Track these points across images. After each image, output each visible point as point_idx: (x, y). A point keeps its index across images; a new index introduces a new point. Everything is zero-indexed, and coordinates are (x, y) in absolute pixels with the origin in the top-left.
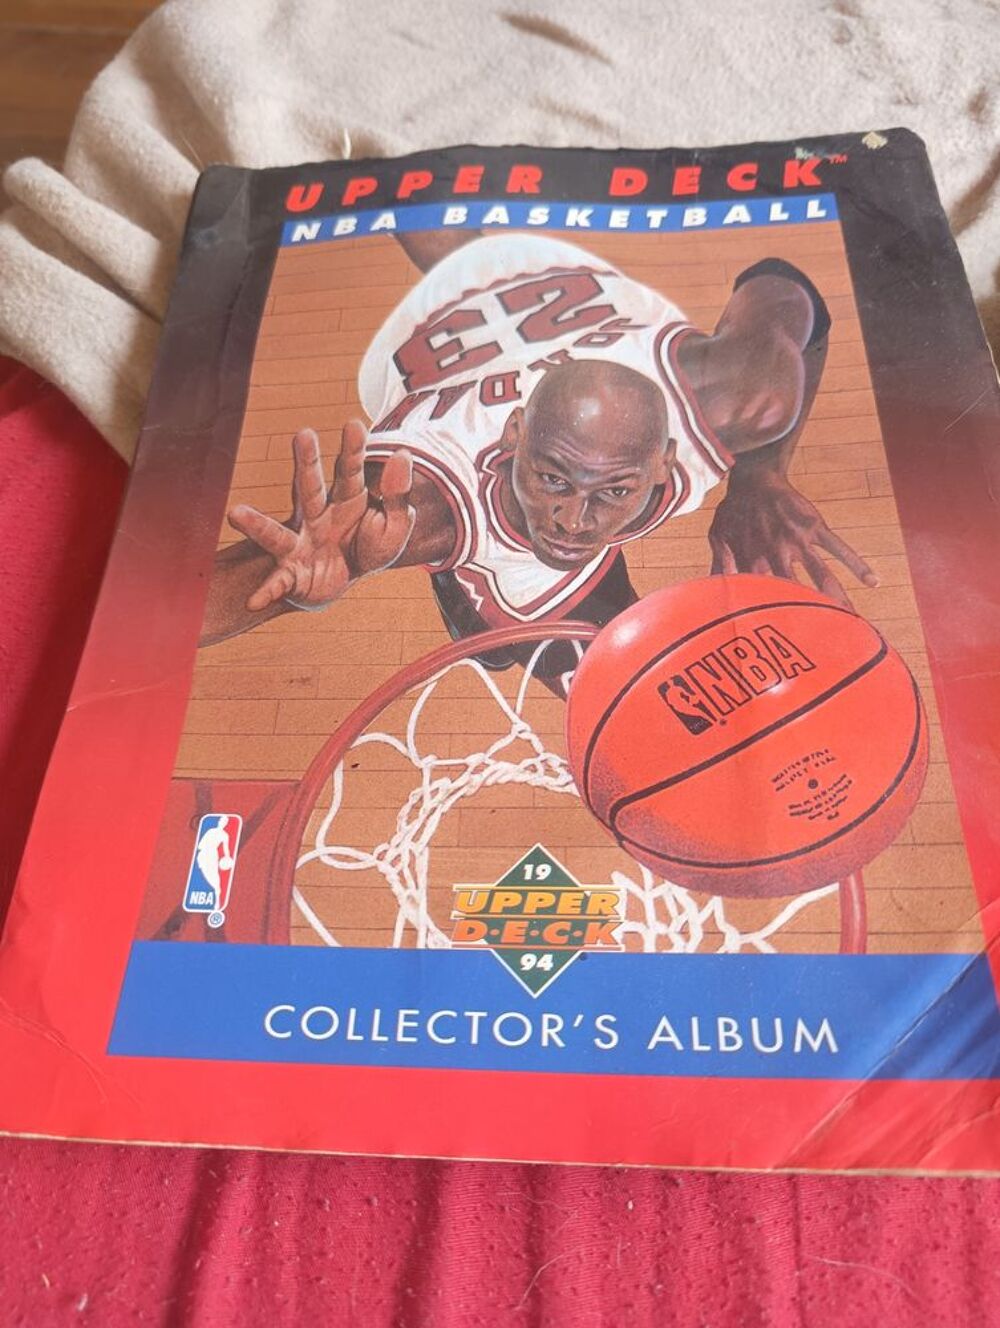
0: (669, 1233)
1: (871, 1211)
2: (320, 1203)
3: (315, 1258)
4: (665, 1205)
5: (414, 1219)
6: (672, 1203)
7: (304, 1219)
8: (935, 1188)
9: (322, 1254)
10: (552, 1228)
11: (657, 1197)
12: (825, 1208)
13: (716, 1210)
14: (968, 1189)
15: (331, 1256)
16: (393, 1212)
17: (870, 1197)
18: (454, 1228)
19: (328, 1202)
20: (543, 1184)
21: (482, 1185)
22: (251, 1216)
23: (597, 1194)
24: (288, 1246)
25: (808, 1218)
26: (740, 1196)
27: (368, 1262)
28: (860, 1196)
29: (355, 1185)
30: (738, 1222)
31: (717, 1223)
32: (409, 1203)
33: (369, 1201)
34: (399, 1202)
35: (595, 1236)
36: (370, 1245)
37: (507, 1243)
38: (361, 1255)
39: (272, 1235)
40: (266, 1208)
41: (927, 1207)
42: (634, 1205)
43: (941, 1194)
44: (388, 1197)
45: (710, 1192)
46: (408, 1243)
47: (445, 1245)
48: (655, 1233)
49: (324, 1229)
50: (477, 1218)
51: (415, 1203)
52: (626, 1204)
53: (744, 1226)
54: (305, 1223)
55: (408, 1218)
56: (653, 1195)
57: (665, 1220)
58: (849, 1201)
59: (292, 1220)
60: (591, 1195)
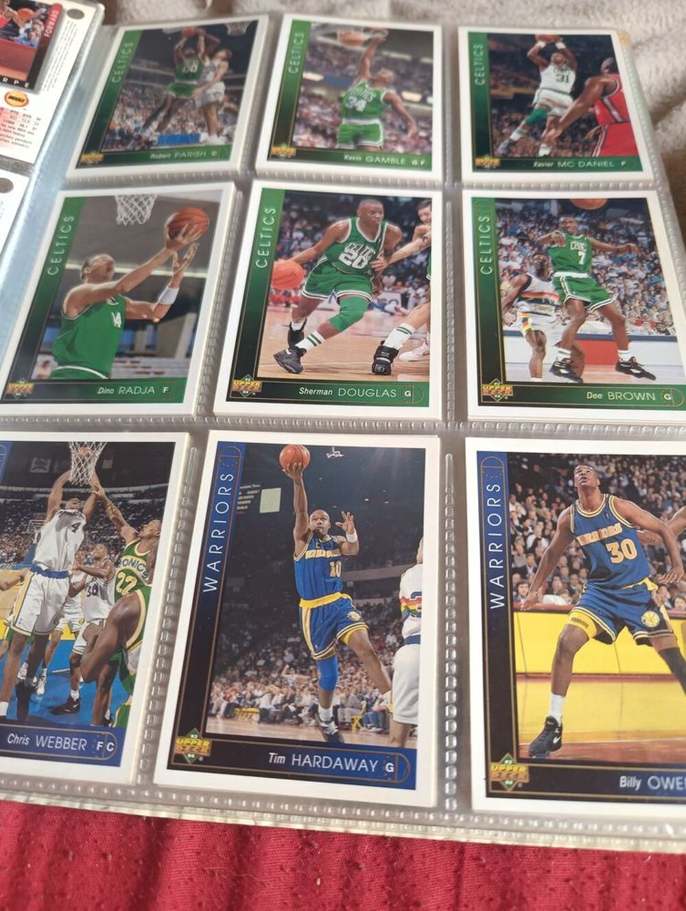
0: (348, 908)
1: (519, 906)
2: (66, 853)
3: (56, 897)
4: (347, 885)
5: (139, 874)
6: (353, 885)
7: (51, 864)
8: (577, 890)
9: (62, 894)
10: (250, 895)
11: (342, 877)
12: (481, 899)
13: (390, 892)
14: (606, 893)
15: (69, 897)
16: (123, 867)
17: (521, 894)
18: (169, 887)
19: (71, 853)
20: (248, 858)
21: (198, 853)
22: (11, 857)
23: (293, 870)
24: (36, 885)
25: (466, 906)
26: (411, 883)
27: (99, 905)
28: (513, 892)
29: (96, 841)
30: (406, 905)
31: (389, 903)
32: (137, 861)
33: (105, 856)
34: (128, 860)
35: (286, 904)
36: (102, 891)
37: (213, 902)
38: (93, 898)
39: (24, 874)
40: (23, 852)
41: (569, 906)
42: (322, 882)
43: (582, 896)
44: (121, 854)
45: (387, 876)
46: (132, 893)
47: (159, 900)
48: (337, 906)
49: (66, 874)
50: (191, 879)
51: (141, 862)
52: (316, 880)
53: (411, 908)
54: (53, 867)
55: (135, 873)
56: (338, 875)
57: (346, 897)
58: (503, 896)
59: (43, 863)
60: (288, 870)
